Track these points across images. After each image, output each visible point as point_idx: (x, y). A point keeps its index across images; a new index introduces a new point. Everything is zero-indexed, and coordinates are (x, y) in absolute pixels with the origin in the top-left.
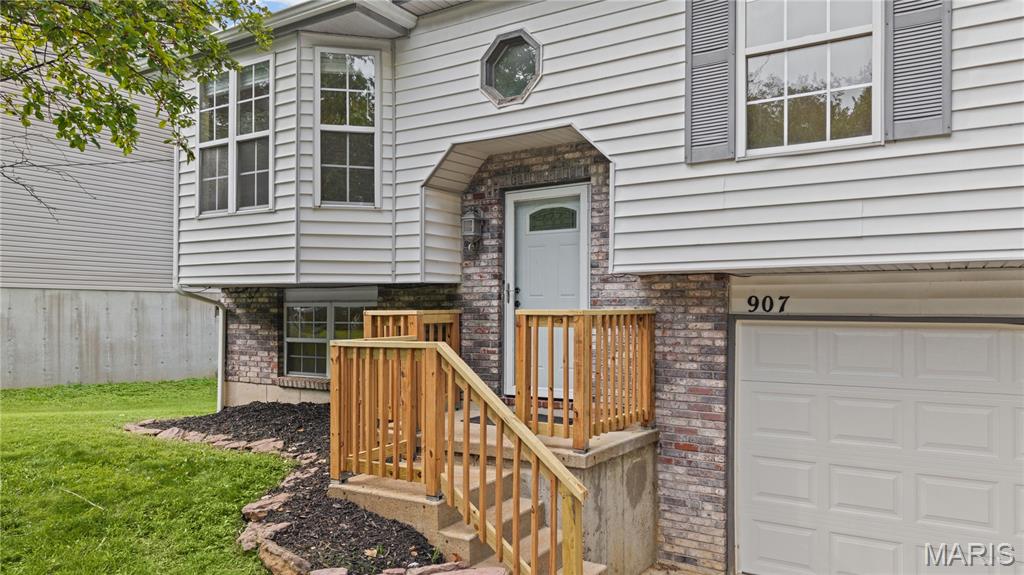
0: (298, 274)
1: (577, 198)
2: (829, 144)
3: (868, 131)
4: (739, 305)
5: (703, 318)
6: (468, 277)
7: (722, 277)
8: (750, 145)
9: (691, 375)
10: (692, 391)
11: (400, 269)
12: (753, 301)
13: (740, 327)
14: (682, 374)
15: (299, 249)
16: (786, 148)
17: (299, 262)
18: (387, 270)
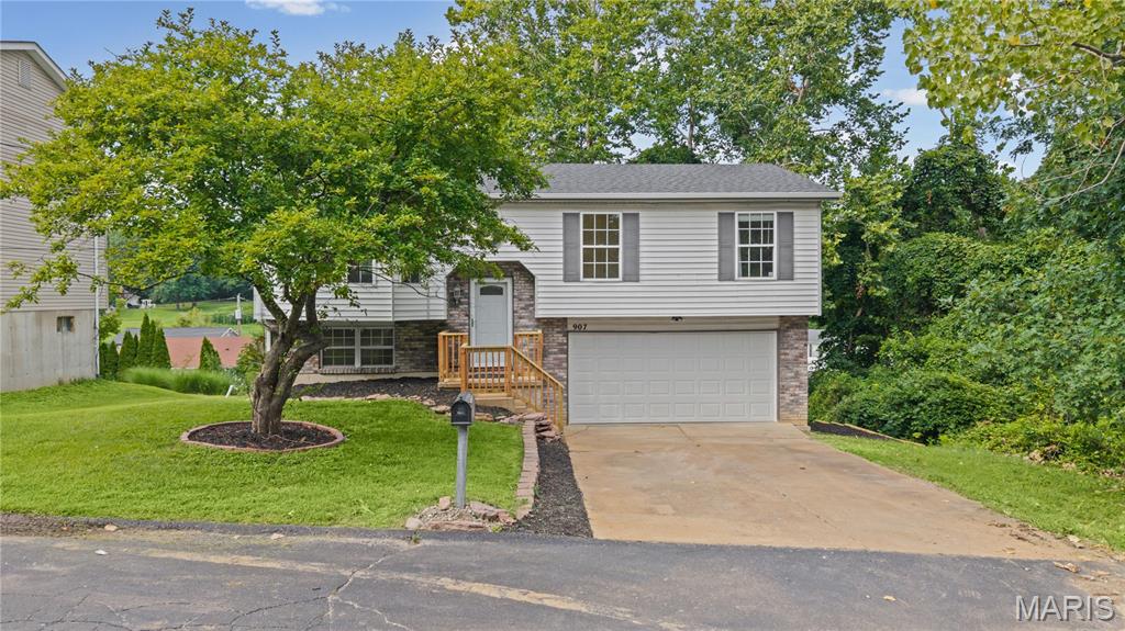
0: (394, 317)
1: (506, 283)
2: (607, 279)
3: (617, 277)
4: (570, 327)
5: (558, 332)
6: (451, 315)
7: (565, 319)
8: (585, 277)
9: (555, 353)
10: (555, 359)
11: (431, 313)
12: (575, 326)
13: (570, 335)
14: (551, 353)
15: (394, 305)
16: (595, 279)
17: (394, 311)
18: (425, 314)
